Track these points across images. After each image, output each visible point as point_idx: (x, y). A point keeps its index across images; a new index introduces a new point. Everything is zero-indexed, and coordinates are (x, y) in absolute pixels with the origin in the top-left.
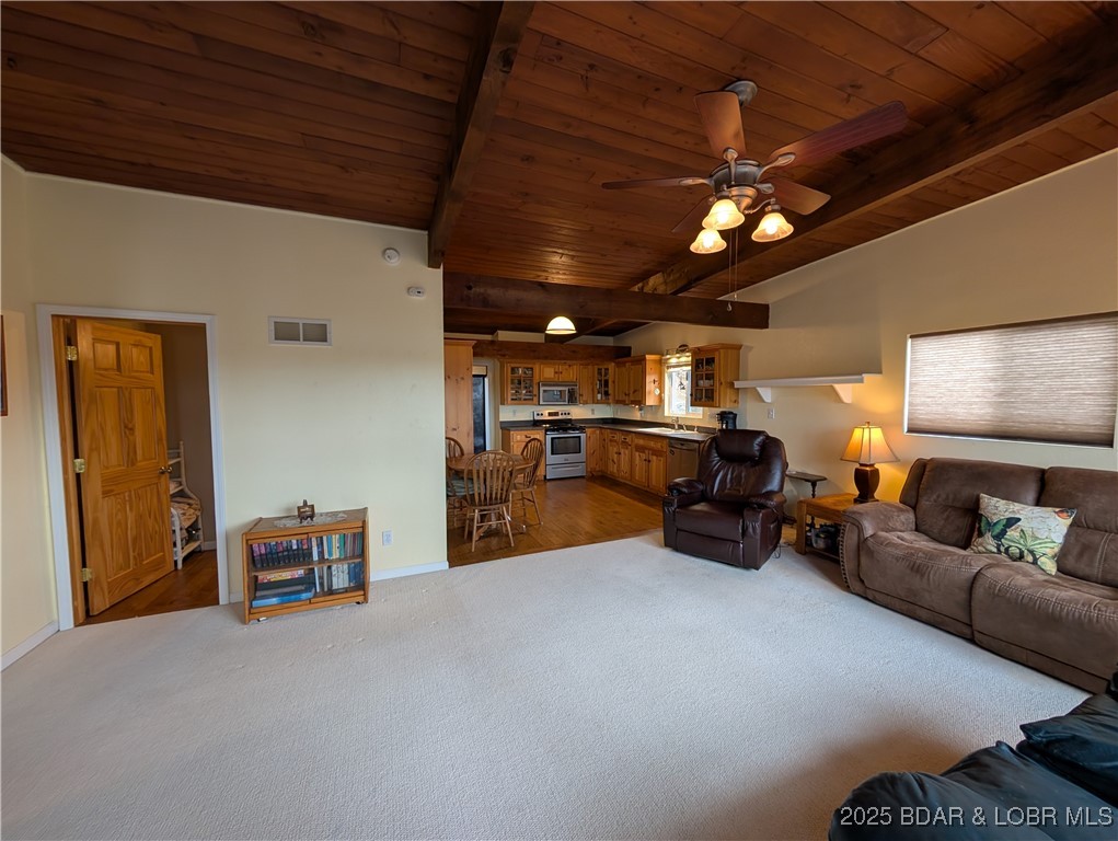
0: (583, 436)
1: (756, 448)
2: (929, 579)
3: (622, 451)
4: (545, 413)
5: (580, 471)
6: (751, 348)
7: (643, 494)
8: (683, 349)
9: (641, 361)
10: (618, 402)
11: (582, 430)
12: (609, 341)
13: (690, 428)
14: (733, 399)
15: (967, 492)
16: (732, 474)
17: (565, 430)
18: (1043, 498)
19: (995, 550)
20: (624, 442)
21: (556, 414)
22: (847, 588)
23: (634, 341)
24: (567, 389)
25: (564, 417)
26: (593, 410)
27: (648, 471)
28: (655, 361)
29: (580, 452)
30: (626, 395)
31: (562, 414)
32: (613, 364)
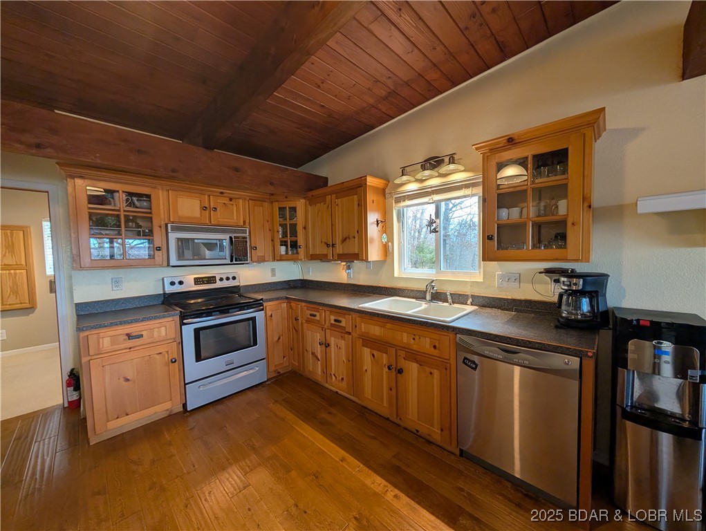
0: (260, 316)
3: (332, 341)
5: (254, 374)
9: (356, 188)
10: (313, 257)
11: (258, 305)
17: (224, 310)
20: (336, 325)
24: (227, 236)
25: (225, 284)
26: (273, 271)
27: (397, 391)
28: (376, 189)
29: (255, 344)
30: (328, 245)
31: (221, 279)
32: (303, 201)
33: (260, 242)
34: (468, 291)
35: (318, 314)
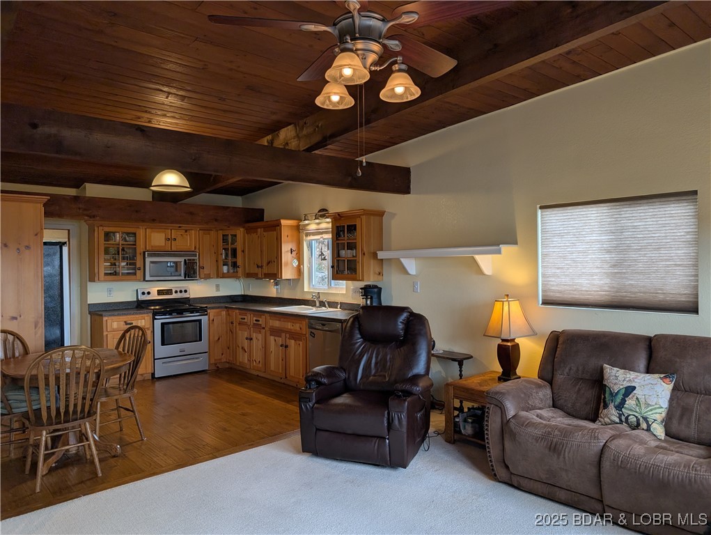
0: (204, 319)
1: (401, 326)
2: (564, 458)
3: (254, 336)
4: (153, 291)
5: (201, 363)
6: (393, 215)
7: (279, 387)
8: (323, 213)
9: (276, 226)
10: (249, 275)
11: (203, 311)
12: (237, 202)
13: (332, 305)
14: (378, 270)
15: (593, 363)
16: (377, 358)
17: (180, 312)
18: (652, 365)
19: (617, 420)
20: (257, 326)
21: (169, 292)
22: (493, 476)
23: (267, 202)
24: (182, 260)
25: (179, 296)
26: (218, 286)
27: (285, 359)
28: (291, 227)
29: (200, 340)
30: (258, 267)
31: (176, 292)
32: (242, 229)
33: (207, 262)
34: (339, 300)
35: (245, 317)
